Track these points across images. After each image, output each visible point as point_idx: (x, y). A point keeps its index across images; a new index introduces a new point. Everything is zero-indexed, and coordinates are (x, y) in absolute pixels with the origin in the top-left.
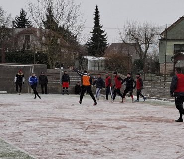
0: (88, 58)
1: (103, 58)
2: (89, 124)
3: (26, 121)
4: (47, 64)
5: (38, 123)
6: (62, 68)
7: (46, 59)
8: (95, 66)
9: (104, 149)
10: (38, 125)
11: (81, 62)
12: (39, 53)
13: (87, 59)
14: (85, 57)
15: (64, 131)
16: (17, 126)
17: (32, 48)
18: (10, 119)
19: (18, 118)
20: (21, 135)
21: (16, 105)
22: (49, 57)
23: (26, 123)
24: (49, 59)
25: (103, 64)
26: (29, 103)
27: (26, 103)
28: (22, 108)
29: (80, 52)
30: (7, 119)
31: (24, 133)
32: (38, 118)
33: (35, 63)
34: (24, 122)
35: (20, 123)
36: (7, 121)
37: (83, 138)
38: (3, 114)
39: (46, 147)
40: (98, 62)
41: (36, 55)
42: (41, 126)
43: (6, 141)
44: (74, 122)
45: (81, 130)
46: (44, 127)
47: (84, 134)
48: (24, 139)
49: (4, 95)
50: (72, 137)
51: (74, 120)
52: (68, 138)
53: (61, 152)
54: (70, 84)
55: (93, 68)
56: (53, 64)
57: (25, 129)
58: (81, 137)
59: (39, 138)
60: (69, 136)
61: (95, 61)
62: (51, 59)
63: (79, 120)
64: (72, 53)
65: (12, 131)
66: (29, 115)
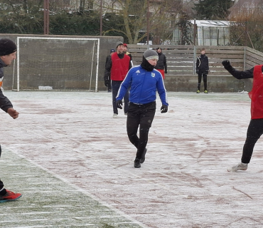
0: (199, 23)
1: (227, 23)
2: (205, 147)
3: (89, 141)
4: (123, 35)
5: (110, 144)
6: (150, 42)
7: (120, 28)
8: (211, 38)
9: (235, 194)
10: (110, 148)
11: (185, 32)
12: (108, 16)
13: (196, 26)
14: (193, 22)
15: (158, 159)
16: (74, 150)
17: (95, 8)
18: (61, 135)
19: (74, 135)
20: (82, 164)
21: (69, 112)
22: (126, 22)
23: (89, 144)
24: (127, 27)
25: (227, 34)
26: (92, 107)
27: (87, 107)
28: (81, 117)
29: (183, 13)
30: (56, 136)
31: (87, 161)
32: (110, 134)
33: (102, 35)
34: (85, 141)
35: (79, 144)
36: (57, 140)
37: (195, 173)
38: (48, 128)
39: (128, 188)
40: (218, 31)
41: (104, 19)
42: (116, 150)
43: (58, 176)
44: (176, 144)
45: (189, 158)
46: (122, 152)
47: (196, 165)
48: (87, 174)
49: (47, 93)
50: (174, 171)
51: (175, 139)
52: (167, 171)
53: (155, 197)
54: (166, 72)
55: (208, 43)
56: (133, 36)
57: (88, 154)
58: (191, 171)
59: (114, 171)
60: (168, 169)
61: (211, 30)
62: (130, 26)
63: (184, 140)
64: (168, 16)
65: (66, 159)
66: (93, 130)
